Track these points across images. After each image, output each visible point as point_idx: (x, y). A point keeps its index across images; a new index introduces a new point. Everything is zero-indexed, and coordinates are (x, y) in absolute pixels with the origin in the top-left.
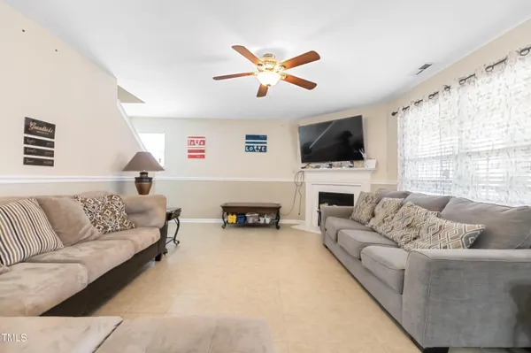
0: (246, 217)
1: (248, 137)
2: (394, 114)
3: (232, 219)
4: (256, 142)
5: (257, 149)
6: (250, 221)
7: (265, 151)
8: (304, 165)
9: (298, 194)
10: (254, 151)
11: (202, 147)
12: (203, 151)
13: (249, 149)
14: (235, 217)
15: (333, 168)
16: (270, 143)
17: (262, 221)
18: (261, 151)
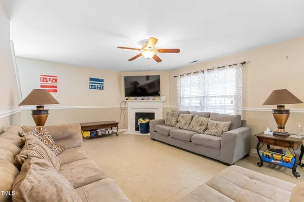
0: (97, 132)
1: (91, 79)
2: (175, 77)
3: (87, 134)
4: (96, 83)
5: (98, 87)
6: (100, 133)
7: (103, 89)
8: (127, 98)
9: (123, 114)
10: (95, 88)
11: (54, 84)
12: (56, 87)
13: (91, 87)
14: (89, 133)
15: (145, 100)
16: (105, 84)
17: (107, 132)
18: (100, 89)
